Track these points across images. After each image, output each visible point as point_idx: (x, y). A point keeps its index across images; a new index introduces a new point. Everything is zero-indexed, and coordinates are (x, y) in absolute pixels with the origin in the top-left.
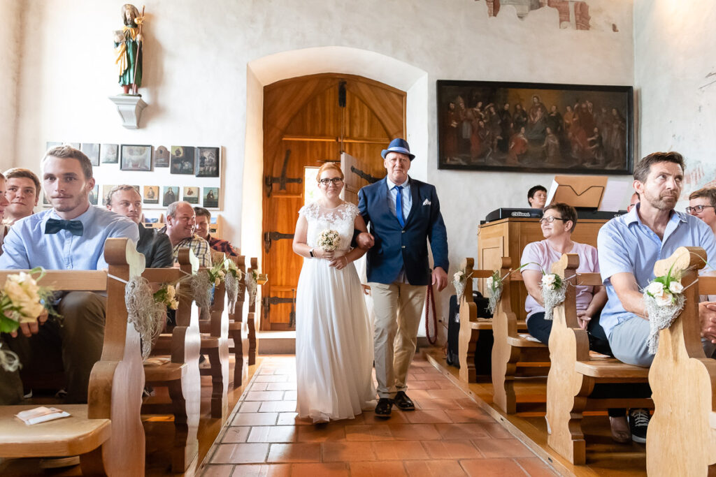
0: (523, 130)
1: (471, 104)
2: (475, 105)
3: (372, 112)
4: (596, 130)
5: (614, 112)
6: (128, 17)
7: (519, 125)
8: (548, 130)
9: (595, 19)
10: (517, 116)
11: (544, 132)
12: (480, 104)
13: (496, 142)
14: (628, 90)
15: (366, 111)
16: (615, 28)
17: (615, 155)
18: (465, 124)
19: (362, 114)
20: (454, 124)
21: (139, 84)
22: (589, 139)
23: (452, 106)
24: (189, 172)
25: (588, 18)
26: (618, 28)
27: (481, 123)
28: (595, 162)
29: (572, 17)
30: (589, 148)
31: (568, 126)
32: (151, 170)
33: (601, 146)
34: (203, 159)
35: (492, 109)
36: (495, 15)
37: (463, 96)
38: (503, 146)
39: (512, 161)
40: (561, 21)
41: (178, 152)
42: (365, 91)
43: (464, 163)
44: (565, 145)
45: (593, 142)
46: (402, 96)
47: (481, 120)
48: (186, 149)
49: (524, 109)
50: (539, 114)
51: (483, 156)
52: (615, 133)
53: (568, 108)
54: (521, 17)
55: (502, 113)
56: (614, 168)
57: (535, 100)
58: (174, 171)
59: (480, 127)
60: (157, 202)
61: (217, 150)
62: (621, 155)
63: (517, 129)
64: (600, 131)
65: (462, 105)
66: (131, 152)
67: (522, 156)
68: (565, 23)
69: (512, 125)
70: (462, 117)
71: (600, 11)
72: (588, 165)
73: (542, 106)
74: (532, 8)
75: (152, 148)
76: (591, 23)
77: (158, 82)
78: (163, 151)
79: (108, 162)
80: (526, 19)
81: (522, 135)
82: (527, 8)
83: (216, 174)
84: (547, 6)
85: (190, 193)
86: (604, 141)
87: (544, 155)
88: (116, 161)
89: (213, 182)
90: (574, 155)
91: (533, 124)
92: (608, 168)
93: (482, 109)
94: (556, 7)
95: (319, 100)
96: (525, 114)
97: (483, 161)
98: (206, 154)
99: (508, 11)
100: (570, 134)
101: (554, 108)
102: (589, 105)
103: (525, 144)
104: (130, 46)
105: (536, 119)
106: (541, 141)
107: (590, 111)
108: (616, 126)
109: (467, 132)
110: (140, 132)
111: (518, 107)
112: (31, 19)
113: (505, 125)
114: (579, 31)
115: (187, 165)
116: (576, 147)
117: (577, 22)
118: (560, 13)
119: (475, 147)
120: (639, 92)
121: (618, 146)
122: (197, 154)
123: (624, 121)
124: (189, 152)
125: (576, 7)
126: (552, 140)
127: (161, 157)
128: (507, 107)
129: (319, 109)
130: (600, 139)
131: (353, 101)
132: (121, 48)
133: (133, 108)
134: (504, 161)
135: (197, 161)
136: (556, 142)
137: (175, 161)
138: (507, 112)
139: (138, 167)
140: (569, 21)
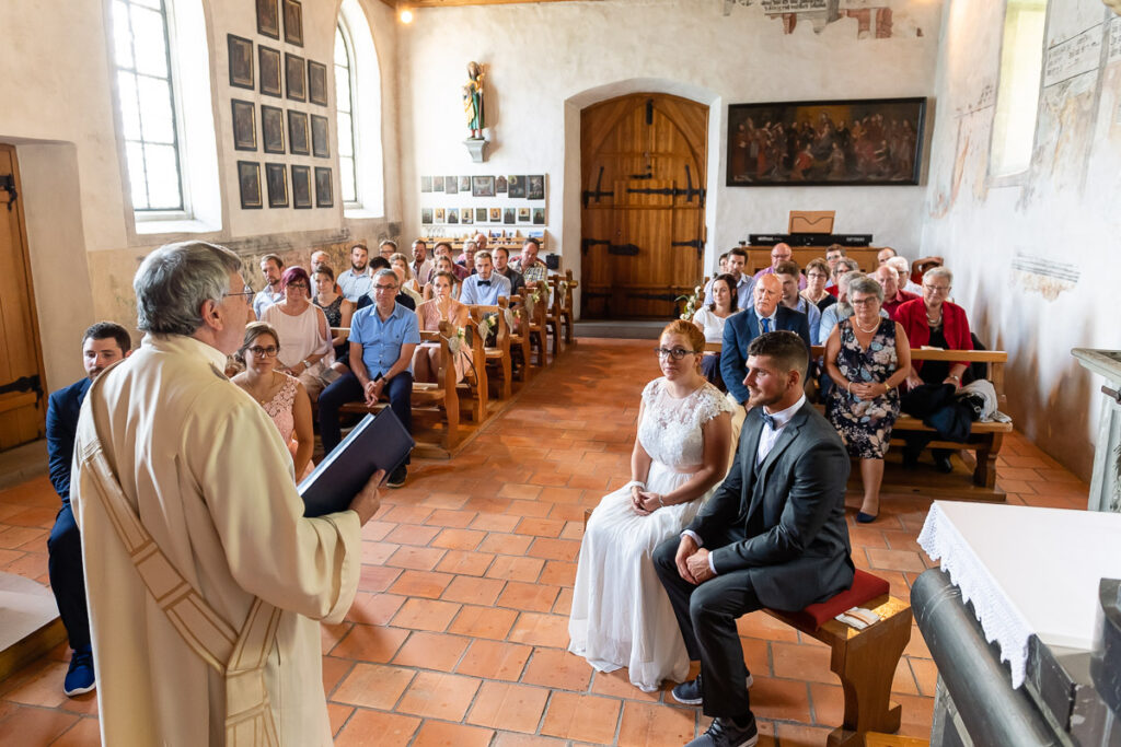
0: (809, 146)
1: (759, 125)
2: (764, 126)
3: (677, 127)
4: (884, 143)
5: (906, 123)
6: (472, 73)
7: (806, 141)
8: (834, 145)
9: (898, 25)
10: (804, 133)
11: (830, 149)
12: (768, 124)
13: (782, 159)
14: (922, 100)
15: (671, 125)
16: (919, 33)
17: (903, 165)
18: (753, 144)
19: (667, 131)
20: (743, 145)
21: (482, 126)
22: (877, 152)
23: (742, 127)
24: (522, 196)
25: (890, 25)
26: (923, 32)
27: (768, 142)
28: (880, 174)
29: (873, 25)
30: (875, 161)
31: (855, 140)
32: (495, 195)
33: (889, 158)
34: (532, 185)
35: (780, 129)
36: (791, 32)
37: (753, 119)
38: (789, 163)
39: (797, 175)
40: (860, 31)
41: (513, 180)
42: (671, 108)
43: (750, 180)
44: (850, 158)
45: (880, 155)
46: (705, 109)
47: (769, 138)
48: (518, 177)
49: (812, 126)
50: (826, 130)
51: (768, 172)
52: (904, 144)
53: (857, 123)
54: (817, 32)
55: (789, 131)
56: (901, 179)
57: (824, 116)
58: (511, 196)
59: (767, 147)
60: (499, 221)
61: (542, 177)
62: (909, 167)
63: (803, 147)
64: (888, 143)
65: (751, 126)
66: (479, 182)
67: (805, 172)
68: (864, 33)
69: (798, 142)
70: (750, 137)
71: (904, 15)
72: (873, 177)
73: (830, 122)
74: (830, 20)
75: (494, 177)
76: (893, 29)
77: (495, 121)
78: (502, 180)
79: (463, 190)
80: (822, 34)
81: (808, 152)
82: (824, 21)
83: (542, 197)
84: (846, 17)
85: (523, 213)
86: (891, 153)
87: (829, 170)
88: (469, 190)
89: (540, 204)
90: (860, 168)
91: (819, 140)
92: (894, 179)
93: (770, 129)
94: (857, 16)
95: (628, 119)
96: (812, 131)
97: (767, 177)
98: (534, 181)
99: (805, 26)
100: (857, 148)
101: (842, 124)
102: (879, 118)
103: (810, 160)
104: (475, 97)
105: (823, 135)
106: (826, 156)
107: (880, 124)
108: (906, 138)
109: (754, 151)
110: (485, 164)
111: (806, 124)
112: (403, 78)
113: (791, 143)
114: (879, 40)
115: (520, 191)
116: (862, 160)
117: (877, 30)
118: (860, 22)
119: (761, 165)
120: (934, 102)
121: (907, 157)
122: (528, 181)
123: (915, 131)
124: (521, 179)
125: (878, 14)
126: (838, 155)
127: (500, 185)
128: (794, 125)
129: (628, 128)
130: (887, 152)
131: (659, 117)
132: (468, 101)
133: (479, 149)
134: (788, 177)
135: (528, 187)
136: (842, 157)
137: (512, 188)
138: (794, 131)
139: (485, 193)
140: (868, 29)
